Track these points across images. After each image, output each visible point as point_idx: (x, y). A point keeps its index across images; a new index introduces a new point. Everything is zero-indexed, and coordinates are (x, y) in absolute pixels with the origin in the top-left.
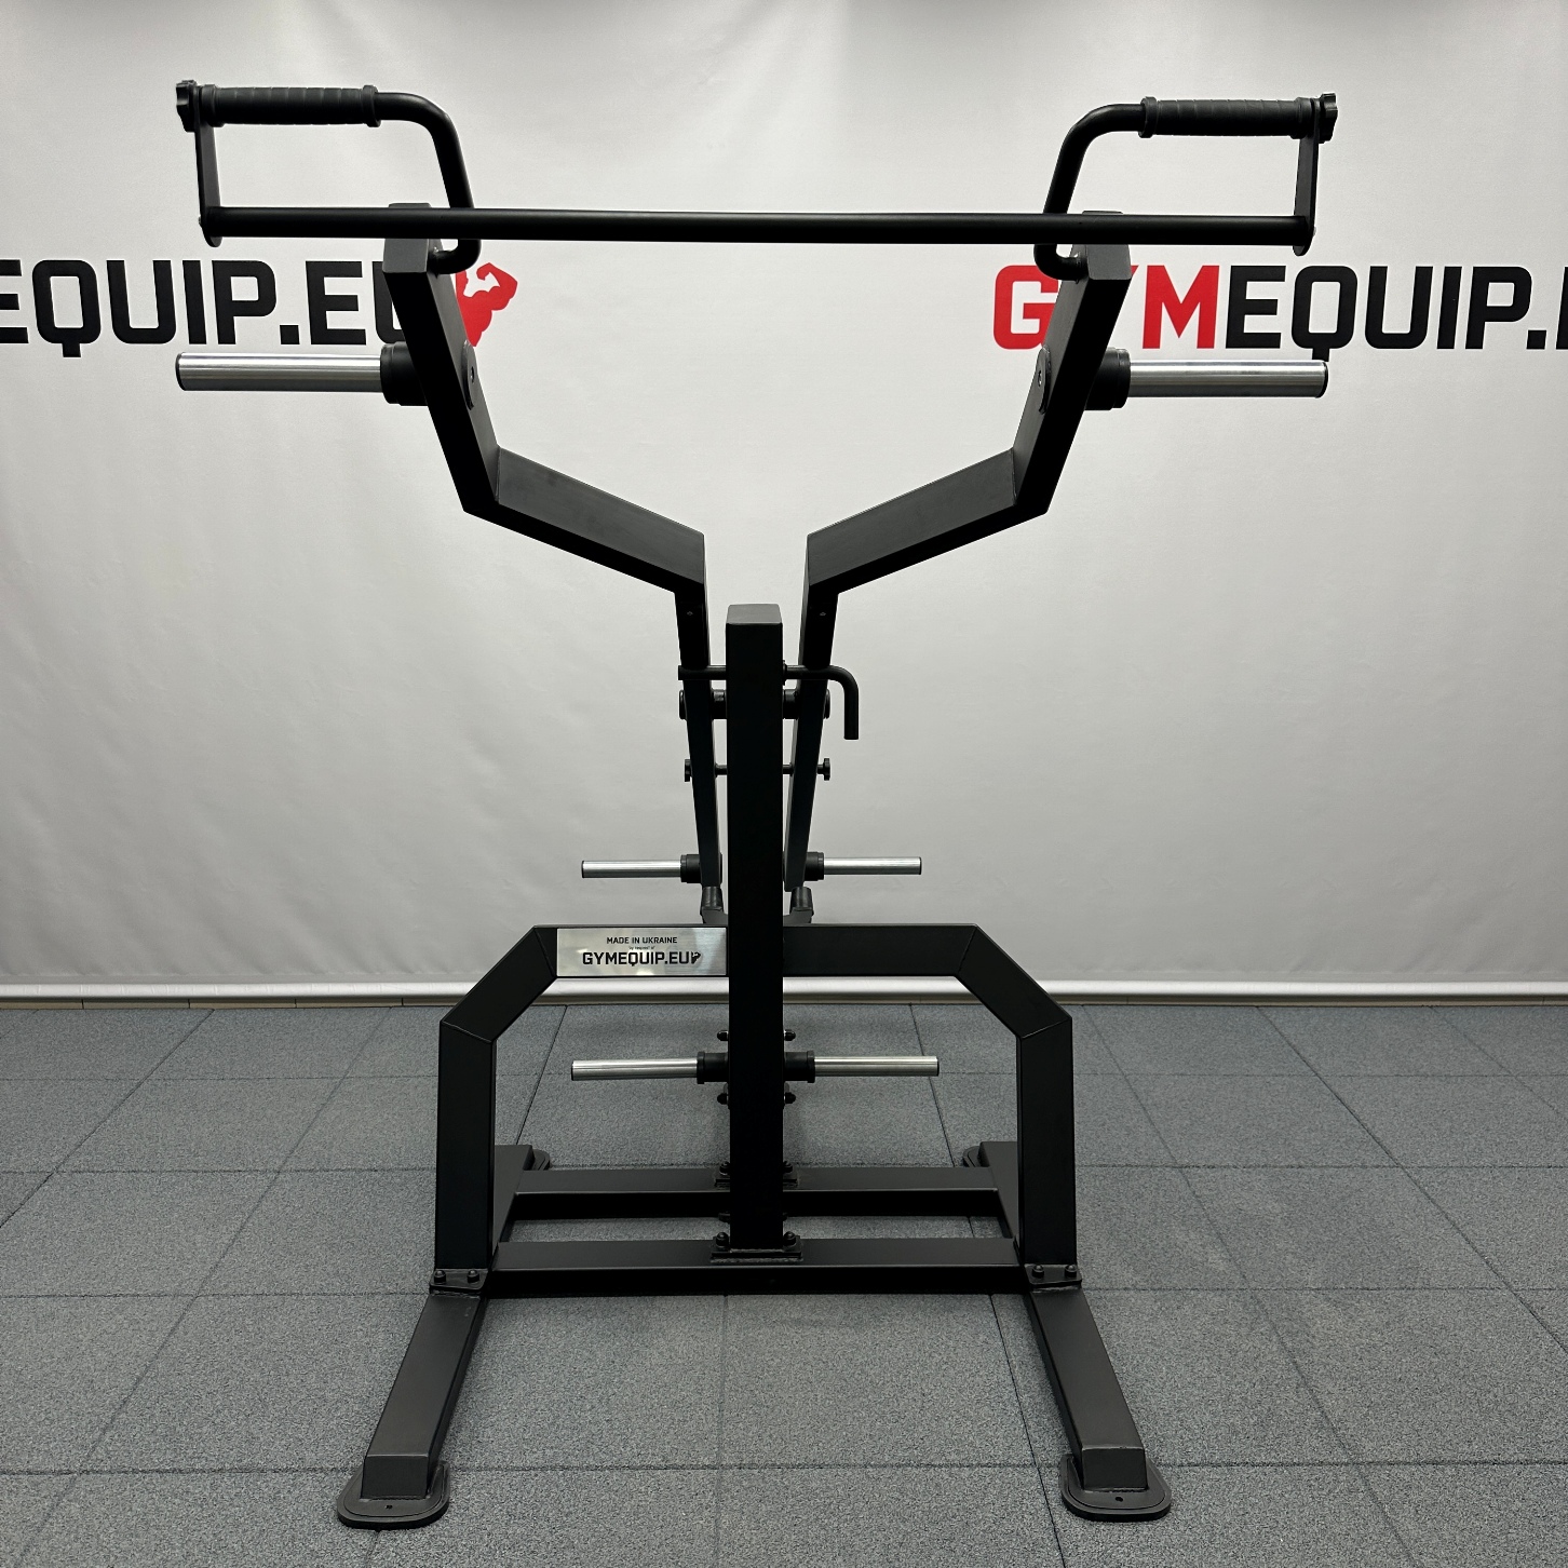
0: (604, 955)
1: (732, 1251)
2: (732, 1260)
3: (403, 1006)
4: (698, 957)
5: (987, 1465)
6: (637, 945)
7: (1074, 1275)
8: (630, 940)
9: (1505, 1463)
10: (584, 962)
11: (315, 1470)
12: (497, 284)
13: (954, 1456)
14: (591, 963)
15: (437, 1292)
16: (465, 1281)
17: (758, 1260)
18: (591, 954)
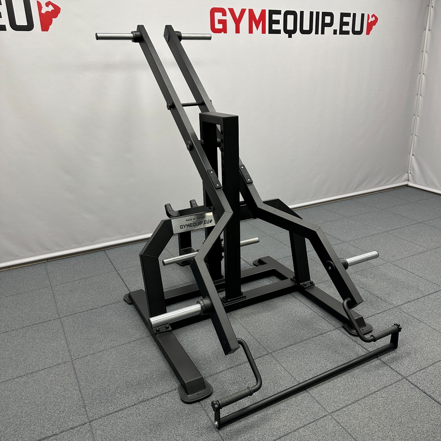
0: (186, 225)
1: (229, 300)
2: (230, 303)
3: (48, 261)
4: (212, 221)
5: (327, 332)
6: (194, 220)
7: (313, 283)
8: (192, 219)
9: (420, 298)
10: (181, 228)
11: (163, 394)
12: (53, 9)
13: (318, 333)
14: (183, 228)
15: (159, 334)
16: (165, 328)
17: (236, 301)
18: (182, 225)
